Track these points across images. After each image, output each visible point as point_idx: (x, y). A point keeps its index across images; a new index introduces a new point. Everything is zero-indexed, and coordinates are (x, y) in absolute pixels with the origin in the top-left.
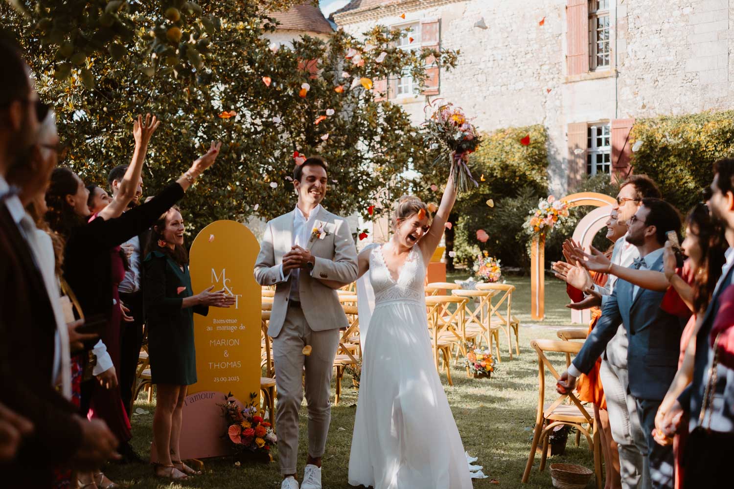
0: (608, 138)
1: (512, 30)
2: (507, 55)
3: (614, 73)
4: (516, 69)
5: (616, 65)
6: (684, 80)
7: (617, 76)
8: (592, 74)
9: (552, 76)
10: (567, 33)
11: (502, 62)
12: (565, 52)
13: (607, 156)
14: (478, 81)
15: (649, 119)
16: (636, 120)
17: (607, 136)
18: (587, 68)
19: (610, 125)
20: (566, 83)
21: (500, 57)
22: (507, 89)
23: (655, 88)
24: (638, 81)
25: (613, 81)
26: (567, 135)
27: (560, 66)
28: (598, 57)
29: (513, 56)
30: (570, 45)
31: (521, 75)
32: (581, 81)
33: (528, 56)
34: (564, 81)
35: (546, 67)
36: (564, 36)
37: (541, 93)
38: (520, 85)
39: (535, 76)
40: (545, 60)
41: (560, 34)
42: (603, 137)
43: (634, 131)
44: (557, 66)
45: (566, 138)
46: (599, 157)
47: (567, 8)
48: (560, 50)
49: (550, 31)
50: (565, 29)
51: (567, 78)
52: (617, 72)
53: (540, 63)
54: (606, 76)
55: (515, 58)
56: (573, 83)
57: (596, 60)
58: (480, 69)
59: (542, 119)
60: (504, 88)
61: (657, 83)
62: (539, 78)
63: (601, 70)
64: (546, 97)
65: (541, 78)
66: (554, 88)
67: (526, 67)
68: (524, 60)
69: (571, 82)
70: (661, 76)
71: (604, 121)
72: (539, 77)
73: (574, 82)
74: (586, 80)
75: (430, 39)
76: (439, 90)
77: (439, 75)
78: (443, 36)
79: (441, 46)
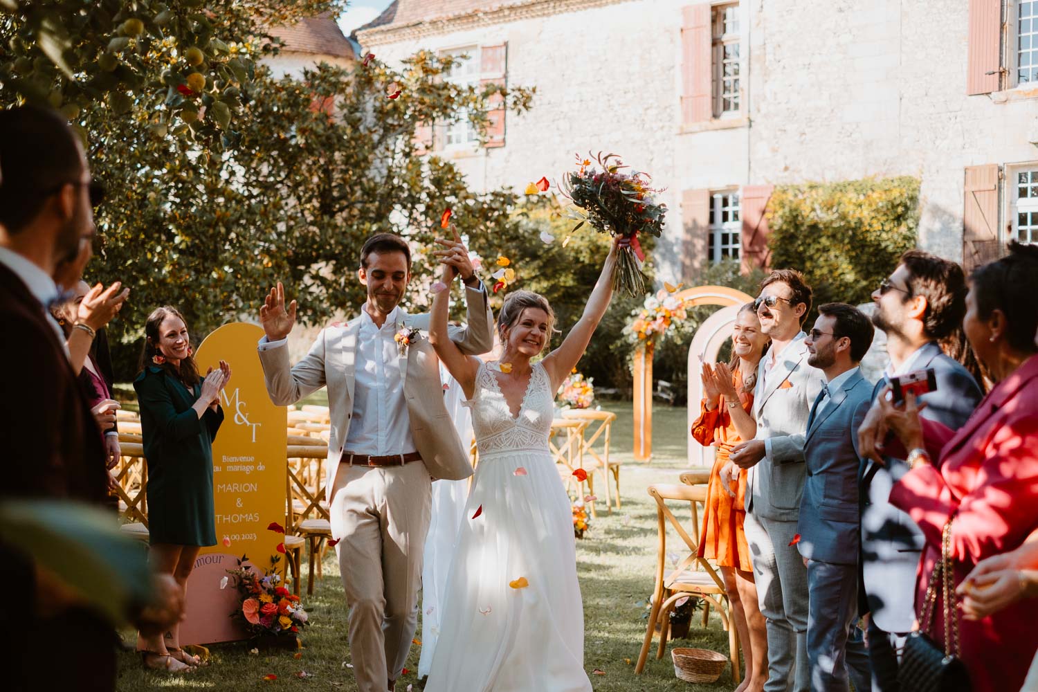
0: (737, 211)
1: (606, 60)
2: (599, 93)
3: (746, 122)
4: (612, 114)
5: (749, 111)
6: (840, 133)
7: (750, 126)
8: (716, 122)
9: (661, 124)
10: (682, 65)
11: (592, 104)
12: (679, 91)
13: (735, 236)
14: (558, 129)
15: (792, 186)
16: (775, 187)
17: (736, 208)
18: (710, 114)
19: (740, 194)
20: (681, 134)
21: (588, 96)
22: (600, 141)
23: (802, 143)
24: (779, 133)
25: (745, 131)
26: (681, 206)
27: (672, 110)
28: (724, 99)
29: (608, 95)
30: (685, 81)
31: (618, 121)
32: (702, 131)
33: (629, 96)
34: (679, 132)
35: (653, 112)
36: (677, 69)
37: (645, 147)
38: (618, 135)
39: (639, 122)
40: (651, 101)
41: (673, 67)
42: (730, 209)
43: (773, 202)
44: (668, 110)
45: (680, 210)
46: (725, 238)
47: (682, 30)
48: (673, 89)
49: (659, 61)
50: (679, 60)
51: (681, 128)
52: (750, 121)
53: (646, 106)
54: (734, 126)
55: (610, 98)
56: (690, 135)
57: (721, 104)
58: (562, 112)
61: (804, 136)
62: (643, 127)
63: (727, 117)
64: (652, 153)
65: (647, 126)
66: (664, 140)
67: (625, 111)
68: (622, 101)
69: (686, 133)
70: (811, 127)
71: (731, 188)
72: (644, 125)
73: (691, 133)
74: (707, 130)
75: (492, 69)
76: (504, 141)
77: (505, 119)
78: (511, 65)
79: (509, 79)
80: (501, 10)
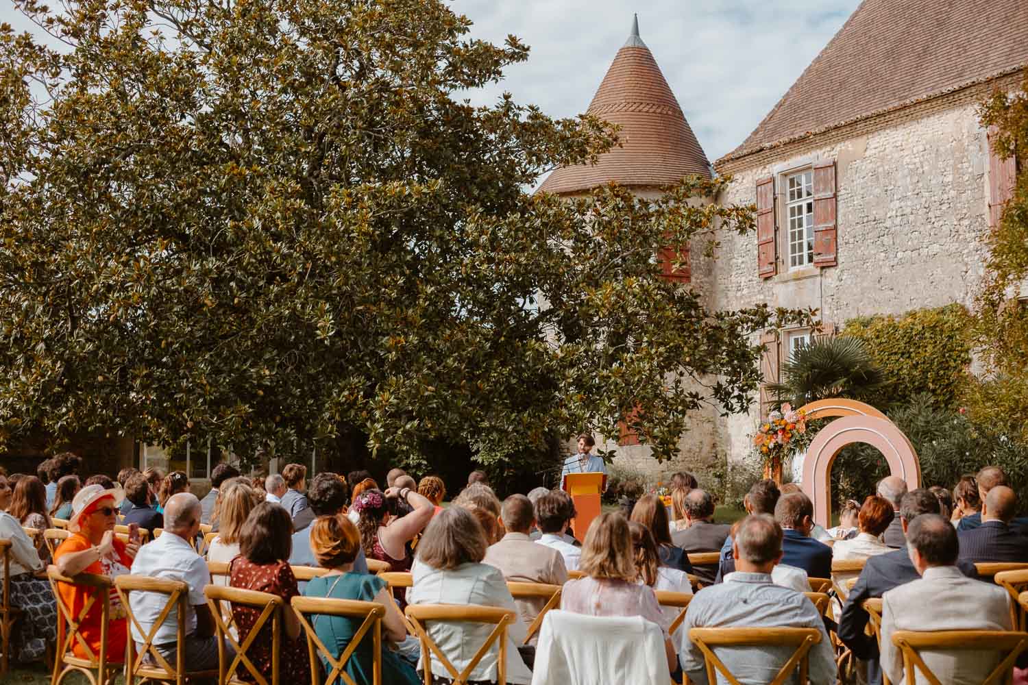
2: (918, 207)
4: (929, 226)
9: (974, 234)
10: (990, 173)
11: (911, 218)
12: (988, 200)
14: (883, 245)
21: (908, 210)
22: (919, 255)
27: (983, 219)
29: (926, 208)
30: (993, 190)
31: (936, 234)
33: (944, 207)
35: (966, 222)
36: (986, 177)
37: (960, 259)
38: (936, 248)
39: (953, 234)
40: (965, 211)
41: (982, 175)
44: (979, 220)
47: (988, 138)
48: (983, 198)
49: (970, 170)
50: (987, 168)
53: (959, 217)
58: (886, 228)
59: (962, 295)
60: (915, 254)
65: (961, 237)
67: (941, 223)
68: (938, 213)
72: (958, 236)
75: (824, 190)
76: (836, 259)
77: (836, 238)
78: (841, 184)
79: (839, 199)
80: (828, 131)
